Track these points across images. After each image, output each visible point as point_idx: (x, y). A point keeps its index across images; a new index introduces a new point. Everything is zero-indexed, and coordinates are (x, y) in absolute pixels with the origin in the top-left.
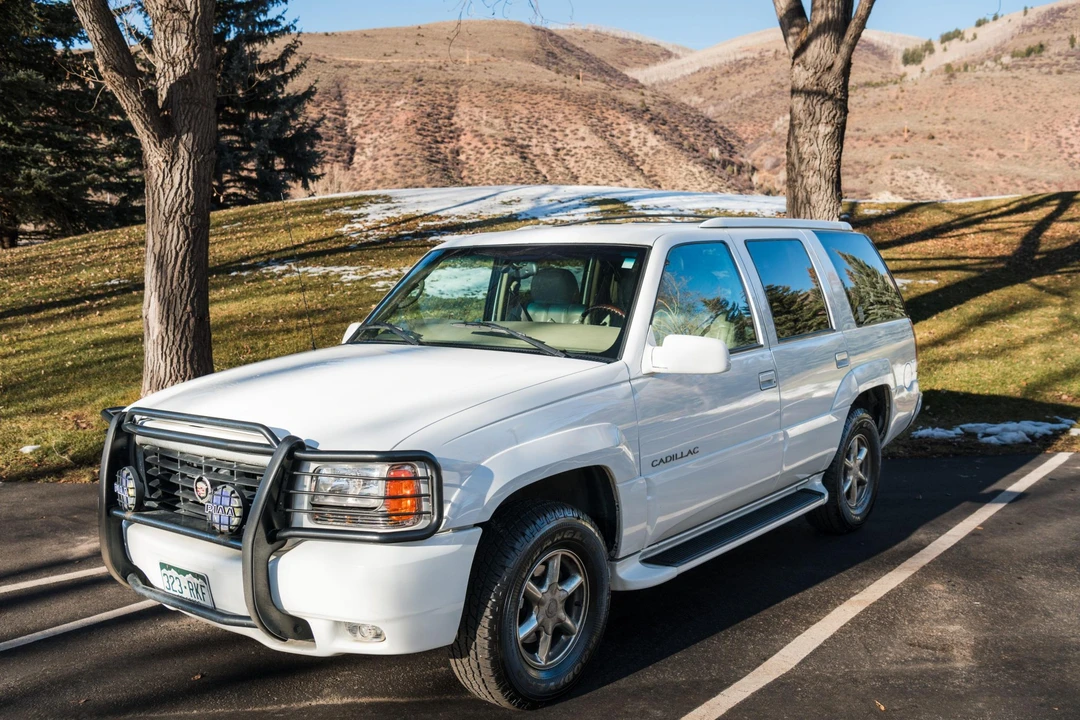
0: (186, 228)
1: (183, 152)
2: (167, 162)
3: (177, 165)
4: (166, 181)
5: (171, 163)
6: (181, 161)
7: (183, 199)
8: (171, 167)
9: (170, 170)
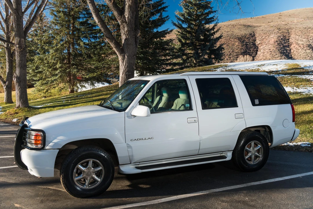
0: (126, 75)
1: (126, 57)
2: (122, 59)
3: (125, 60)
4: (123, 64)
5: (123, 59)
6: (126, 59)
7: (126, 68)
8: (124, 60)
9: (123, 61)
